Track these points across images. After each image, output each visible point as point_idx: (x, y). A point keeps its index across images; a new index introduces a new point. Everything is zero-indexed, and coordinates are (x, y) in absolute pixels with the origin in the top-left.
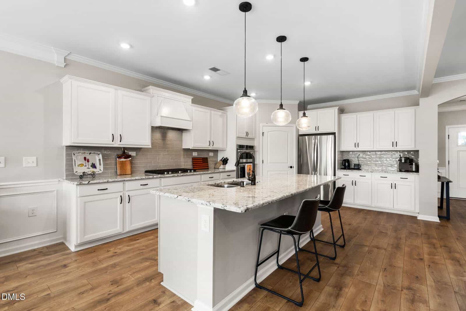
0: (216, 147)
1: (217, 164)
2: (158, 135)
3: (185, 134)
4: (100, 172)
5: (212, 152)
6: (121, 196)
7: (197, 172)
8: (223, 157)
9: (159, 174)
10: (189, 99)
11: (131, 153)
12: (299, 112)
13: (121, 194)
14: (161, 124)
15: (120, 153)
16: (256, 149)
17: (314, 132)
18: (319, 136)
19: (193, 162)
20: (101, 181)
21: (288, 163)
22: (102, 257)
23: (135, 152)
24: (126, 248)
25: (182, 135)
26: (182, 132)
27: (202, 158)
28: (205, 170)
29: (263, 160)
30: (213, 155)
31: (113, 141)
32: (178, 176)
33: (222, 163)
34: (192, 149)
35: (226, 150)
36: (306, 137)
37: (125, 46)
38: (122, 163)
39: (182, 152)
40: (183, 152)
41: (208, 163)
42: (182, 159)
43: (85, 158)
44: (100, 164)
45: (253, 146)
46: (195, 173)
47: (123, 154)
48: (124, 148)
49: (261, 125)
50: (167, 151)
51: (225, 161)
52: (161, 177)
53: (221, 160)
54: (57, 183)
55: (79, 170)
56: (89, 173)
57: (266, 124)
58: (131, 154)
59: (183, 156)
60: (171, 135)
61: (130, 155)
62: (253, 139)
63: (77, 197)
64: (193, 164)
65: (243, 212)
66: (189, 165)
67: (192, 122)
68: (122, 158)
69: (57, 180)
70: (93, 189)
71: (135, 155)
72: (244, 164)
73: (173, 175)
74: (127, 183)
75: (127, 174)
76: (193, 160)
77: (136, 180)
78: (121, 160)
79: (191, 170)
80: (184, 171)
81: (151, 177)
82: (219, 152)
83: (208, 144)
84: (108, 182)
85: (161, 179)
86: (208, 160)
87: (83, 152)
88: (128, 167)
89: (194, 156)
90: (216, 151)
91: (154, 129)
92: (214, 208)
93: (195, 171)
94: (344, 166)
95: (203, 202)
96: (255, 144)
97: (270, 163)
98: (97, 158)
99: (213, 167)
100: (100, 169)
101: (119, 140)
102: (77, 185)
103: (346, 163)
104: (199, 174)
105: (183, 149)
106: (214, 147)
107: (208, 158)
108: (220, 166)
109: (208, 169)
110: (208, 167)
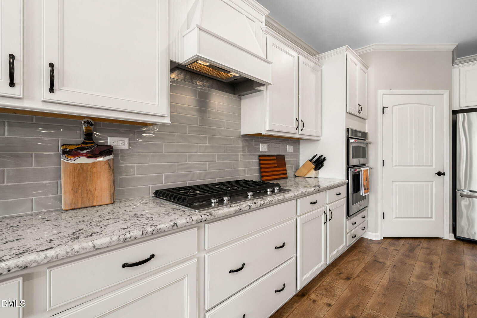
0: (307, 132)
5: (291, 145)
8: (316, 155)
10: (261, 15)
19: (260, 164)
21: (432, 165)
23: (126, 140)
25: (240, 105)
26: (241, 99)
27: (276, 156)
29: (383, 161)
30: (292, 151)
33: (312, 166)
35: (318, 140)
38: (80, 172)
39: (240, 144)
40: (242, 141)
41: (285, 167)
42: (241, 160)
45: (367, 133)
47: (84, 143)
49: (380, 92)
50: (211, 139)
51: (319, 162)
53: (311, 161)
57: (388, 92)
58: (113, 145)
59: (243, 150)
61: (111, 147)
62: (364, 120)
64: (261, 168)
66: (253, 171)
67: (271, 66)
68: (82, 155)
71: (126, 146)
72: (358, 169)
75: (95, 204)
76: (260, 160)
78: (76, 162)
82: (301, 145)
83: (296, 125)
86: (286, 160)
88: (102, 183)
89: (262, 152)
90: (296, 144)
99: (293, 174)
105: (244, 136)
106: (304, 132)
107: (285, 156)
108: (309, 171)
109: (287, 178)
110: (286, 174)
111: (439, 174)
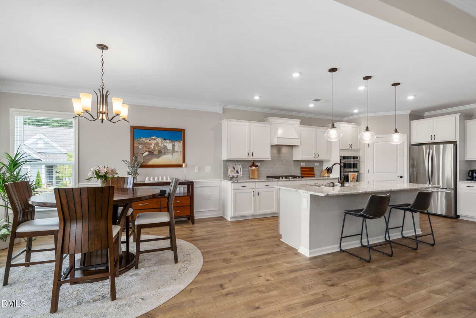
0: (321, 158)
1: (323, 173)
2: (275, 151)
3: (294, 149)
4: (241, 176)
5: (318, 163)
6: (254, 191)
7: (305, 178)
8: (328, 167)
9: (276, 178)
10: (297, 122)
11: (257, 164)
12: (411, 121)
13: (254, 190)
14: (278, 143)
15: (251, 164)
16: (361, 159)
17: (429, 141)
18: (435, 146)
19: (301, 170)
20: (243, 181)
21: (397, 173)
22: (246, 225)
24: (257, 224)
25: (292, 150)
27: (309, 167)
28: (312, 177)
29: (368, 170)
30: (318, 165)
31: (248, 156)
32: (289, 180)
33: (327, 172)
34: (300, 161)
35: (330, 161)
36: (424, 146)
37: (257, 98)
38: (253, 170)
39: (292, 163)
41: (314, 172)
42: (293, 169)
43: (233, 167)
44: (241, 171)
45: (358, 157)
46: (303, 179)
47: (253, 165)
48: (254, 160)
50: (281, 162)
51: (329, 170)
52: (277, 181)
53: (326, 169)
54: (219, 181)
55: (231, 174)
56: (236, 176)
59: (294, 166)
60: (284, 150)
62: (358, 150)
63: (232, 190)
64: (301, 172)
65: (325, 196)
66: (298, 173)
67: (300, 140)
68: (253, 167)
69: (220, 180)
70: (239, 186)
72: (347, 173)
73: (286, 179)
74: (257, 183)
75: (256, 177)
76: (301, 169)
77: (262, 181)
79: (299, 177)
80: (295, 177)
81: (271, 180)
82: (324, 163)
83: (314, 156)
84: (247, 182)
85: (278, 182)
86: (314, 169)
87: (232, 163)
88: (256, 173)
89: (302, 166)
90: (321, 162)
91: (272, 146)
92: (310, 194)
93: (302, 177)
94: (471, 177)
95: (304, 191)
96: (360, 154)
97: (376, 172)
98: (239, 167)
99: (319, 175)
100: (240, 174)
101: (251, 155)
102: (232, 183)
103: (473, 174)
104: (306, 180)
105: (294, 160)
106: (319, 158)
107: (314, 167)
108: (325, 174)
109: (314, 176)
110: (314, 174)
111: (401, 177)
